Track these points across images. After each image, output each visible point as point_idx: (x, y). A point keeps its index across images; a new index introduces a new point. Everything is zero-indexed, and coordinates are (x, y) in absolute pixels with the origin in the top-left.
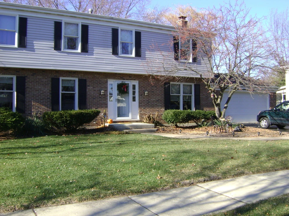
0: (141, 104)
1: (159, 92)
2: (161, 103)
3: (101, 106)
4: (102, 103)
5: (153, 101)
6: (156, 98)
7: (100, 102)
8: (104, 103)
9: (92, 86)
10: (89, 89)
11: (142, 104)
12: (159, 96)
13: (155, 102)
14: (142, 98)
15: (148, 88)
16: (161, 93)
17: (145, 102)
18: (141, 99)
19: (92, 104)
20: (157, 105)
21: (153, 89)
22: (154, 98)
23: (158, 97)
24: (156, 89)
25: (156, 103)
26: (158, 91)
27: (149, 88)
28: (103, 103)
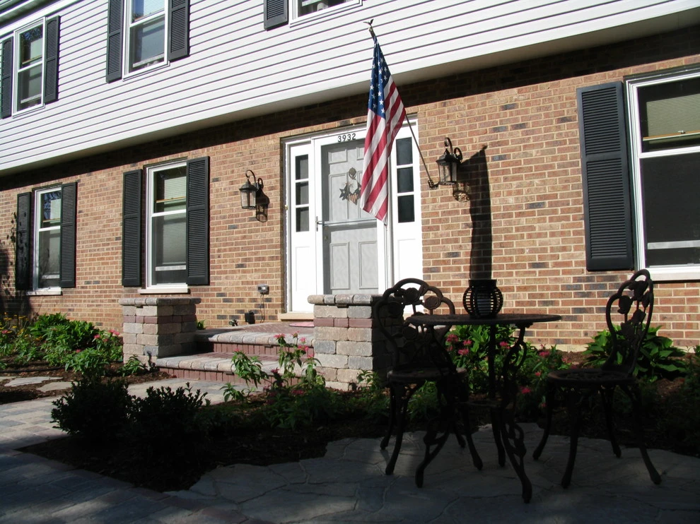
0: (431, 236)
1: (543, 153)
2: (559, 219)
3: (255, 254)
4: (258, 242)
5: (506, 208)
6: (525, 190)
7: (251, 237)
8: (266, 241)
9: (228, 178)
10: (217, 191)
11: (440, 232)
12: (542, 175)
13: (519, 215)
14: (434, 201)
15: (471, 141)
16: (554, 159)
17: (458, 220)
18: (431, 206)
19: (225, 250)
20: (533, 228)
21: (499, 144)
22: (510, 194)
23: (536, 181)
24: (523, 141)
25: (523, 221)
26: (534, 151)
27: (475, 138)
28: (262, 242)
